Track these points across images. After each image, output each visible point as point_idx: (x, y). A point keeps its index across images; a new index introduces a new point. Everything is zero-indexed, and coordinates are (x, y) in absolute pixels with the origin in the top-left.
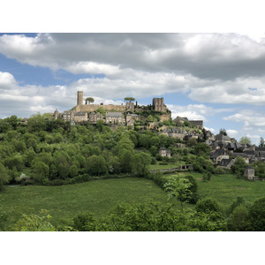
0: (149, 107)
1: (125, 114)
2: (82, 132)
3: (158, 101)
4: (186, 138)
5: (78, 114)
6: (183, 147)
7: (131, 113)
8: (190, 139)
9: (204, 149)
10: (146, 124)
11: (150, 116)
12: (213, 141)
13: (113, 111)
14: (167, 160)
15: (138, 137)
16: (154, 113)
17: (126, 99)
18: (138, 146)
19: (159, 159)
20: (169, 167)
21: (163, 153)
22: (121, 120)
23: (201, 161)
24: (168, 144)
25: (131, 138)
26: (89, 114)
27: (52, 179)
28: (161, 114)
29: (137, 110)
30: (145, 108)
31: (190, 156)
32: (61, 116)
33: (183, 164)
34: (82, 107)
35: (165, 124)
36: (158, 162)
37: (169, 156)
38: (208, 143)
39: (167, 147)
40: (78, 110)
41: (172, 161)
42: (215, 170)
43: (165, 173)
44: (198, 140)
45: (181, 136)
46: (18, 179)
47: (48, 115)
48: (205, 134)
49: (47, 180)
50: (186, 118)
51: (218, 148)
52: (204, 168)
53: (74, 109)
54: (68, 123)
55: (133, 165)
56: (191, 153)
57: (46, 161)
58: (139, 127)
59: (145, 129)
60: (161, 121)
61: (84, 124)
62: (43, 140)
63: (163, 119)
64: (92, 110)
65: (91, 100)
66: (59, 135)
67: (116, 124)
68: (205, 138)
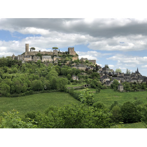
0: (66, 53)
1: (53, 57)
2: (29, 67)
3: (71, 49)
4: (87, 70)
5: (27, 57)
6: (85, 74)
7: (56, 56)
8: (89, 70)
9: (96, 76)
10: (65, 62)
11: (67, 57)
12: (101, 71)
13: (46, 55)
14: (77, 82)
15: (60, 69)
16: (69, 56)
17: (53, 48)
18: (60, 74)
19: (72, 81)
20: (78, 86)
21: (74, 78)
22: (50, 60)
23: (95, 82)
24: (77, 73)
25: (56, 70)
26: (33, 56)
27: (12, 93)
28: (73, 56)
29: (60, 55)
30: (64, 53)
31: (89, 79)
32: (16, 58)
33: (85, 84)
34: (28, 53)
35: (75, 62)
36: (71, 83)
37: (78, 80)
38: (98, 72)
39: (76, 74)
40: (26, 54)
41: (80, 82)
42: (102, 87)
43: (76, 89)
44: (93, 71)
45: (84, 69)
47: (9, 57)
48: (97, 67)
49: (9, 94)
50: (86, 59)
51: (104, 75)
52: (97, 86)
53: (24, 54)
54: (21, 62)
55: (58, 85)
56: (90, 78)
57: (8, 84)
58: (61, 64)
59: (64, 65)
60: (73, 60)
61: (30, 62)
62: (6, 72)
64: (34, 54)
65: (34, 49)
66: (15, 69)
67: (48, 62)
68: (97, 69)
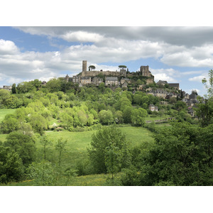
0: (138, 73)
1: (120, 79)
2: (89, 92)
3: (144, 68)
4: (168, 97)
5: (84, 78)
6: (166, 104)
7: (124, 77)
8: (171, 98)
9: (182, 105)
10: (136, 86)
11: (139, 80)
12: (188, 100)
13: (110, 76)
14: (156, 113)
15: (132, 96)
16: (142, 78)
17: (120, 67)
18: (133, 103)
19: (150, 113)
20: (158, 119)
21: (153, 109)
22: (116, 83)
23: (182, 115)
24: (155, 102)
25: (128, 97)
26: (92, 78)
27: (75, 126)
28: (147, 78)
29: (129, 75)
30: (134, 74)
31: (172, 111)
32: (71, 80)
33: (168, 116)
34: (86, 73)
35: (150, 86)
36: (149, 115)
37: (157, 110)
38: (184, 100)
39: (154, 104)
40: (83, 75)
41: (160, 115)
42: (193, 121)
43: (156, 123)
44: (177, 99)
45: (164, 96)
46: (51, 127)
47: (61, 79)
48: (182, 94)
49: (72, 127)
50: (166, 82)
51: (192, 105)
52: (185, 120)
53: (80, 74)
54: (77, 85)
55: (133, 117)
56: (173, 108)
57: (70, 114)
58: (132, 88)
59: (136, 90)
60: (147, 84)
61: (89, 86)
62: (60, 98)
63: (148, 82)
64: (94, 75)
65: (93, 67)
66: (72, 94)
67: (114, 86)
68: (182, 97)
